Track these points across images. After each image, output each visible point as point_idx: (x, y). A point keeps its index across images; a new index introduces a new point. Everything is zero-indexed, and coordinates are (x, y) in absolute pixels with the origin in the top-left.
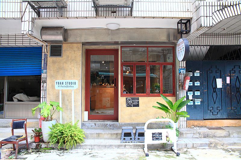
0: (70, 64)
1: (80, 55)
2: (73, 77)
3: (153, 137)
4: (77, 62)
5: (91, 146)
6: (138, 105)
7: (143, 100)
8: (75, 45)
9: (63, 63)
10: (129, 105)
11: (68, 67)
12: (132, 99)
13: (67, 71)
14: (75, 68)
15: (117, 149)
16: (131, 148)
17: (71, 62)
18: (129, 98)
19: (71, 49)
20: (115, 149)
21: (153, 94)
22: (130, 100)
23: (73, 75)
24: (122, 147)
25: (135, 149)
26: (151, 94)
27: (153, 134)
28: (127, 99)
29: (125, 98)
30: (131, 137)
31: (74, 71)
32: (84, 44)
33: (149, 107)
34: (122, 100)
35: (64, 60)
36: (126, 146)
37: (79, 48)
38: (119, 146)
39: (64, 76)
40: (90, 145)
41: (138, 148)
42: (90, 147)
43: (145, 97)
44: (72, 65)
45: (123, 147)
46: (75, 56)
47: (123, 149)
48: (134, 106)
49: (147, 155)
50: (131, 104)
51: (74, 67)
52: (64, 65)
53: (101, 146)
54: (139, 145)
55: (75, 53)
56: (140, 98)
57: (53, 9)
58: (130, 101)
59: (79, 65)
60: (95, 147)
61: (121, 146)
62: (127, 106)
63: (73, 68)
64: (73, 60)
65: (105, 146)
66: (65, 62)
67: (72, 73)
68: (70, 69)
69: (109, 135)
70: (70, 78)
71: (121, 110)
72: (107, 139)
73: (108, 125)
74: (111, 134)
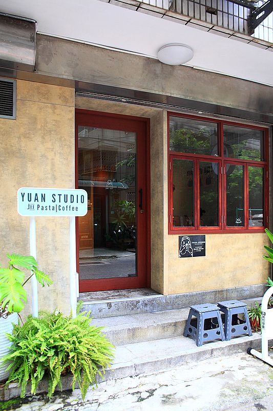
0: (42, 143)
1: (70, 119)
2: (51, 182)
4: (61, 137)
5: (135, 367)
6: (203, 253)
7: (213, 241)
9: (19, 138)
10: (184, 254)
11: (35, 149)
12: (193, 239)
13: (32, 161)
14: (58, 156)
15: (196, 364)
16: (223, 354)
17: (43, 138)
18: (186, 236)
19: (44, 100)
20: (191, 365)
21: (232, 228)
22: (186, 241)
23: (49, 176)
24: (205, 357)
25: (232, 354)
26: (228, 228)
28: (180, 238)
29: (176, 237)
30: (217, 329)
31: (53, 165)
33: (224, 256)
34: (170, 243)
35: (22, 130)
36: (215, 353)
37: (66, 100)
38: (199, 356)
39: (23, 175)
40: (132, 366)
41: (236, 352)
42: (133, 371)
43: (217, 235)
44: (49, 145)
45: (208, 356)
46: (56, 121)
47: (208, 361)
48: (197, 254)
50: (190, 250)
51: (53, 153)
52: (23, 144)
53: (159, 363)
54: (238, 345)
55: (57, 111)
56: (207, 236)
58: (187, 244)
60: (146, 369)
61: (204, 352)
62: (182, 256)
63: (50, 155)
64: (50, 131)
65: (169, 362)
66: (27, 136)
67: (49, 167)
68: (42, 156)
69: (159, 330)
70: (41, 182)
71: (169, 266)
72: (154, 339)
73: (140, 303)
74: (164, 327)
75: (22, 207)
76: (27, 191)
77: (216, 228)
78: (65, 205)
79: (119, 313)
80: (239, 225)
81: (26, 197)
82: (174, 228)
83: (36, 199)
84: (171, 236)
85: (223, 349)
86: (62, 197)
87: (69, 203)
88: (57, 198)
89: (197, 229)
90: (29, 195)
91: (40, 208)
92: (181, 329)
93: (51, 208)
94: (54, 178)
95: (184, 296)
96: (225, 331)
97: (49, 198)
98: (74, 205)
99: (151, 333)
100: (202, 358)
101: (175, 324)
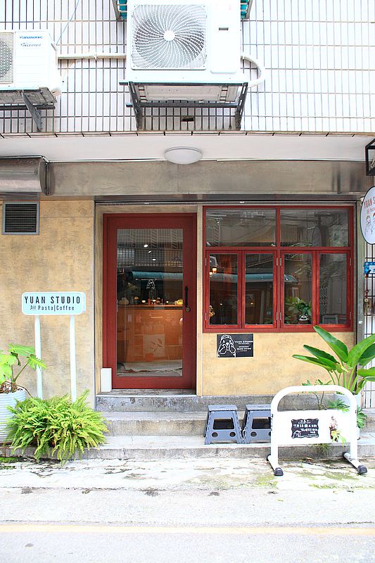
0: (62, 252)
1: (88, 229)
3: (294, 429)
4: (80, 246)
5: (125, 451)
6: (250, 353)
7: (263, 341)
8: (75, 204)
9: (42, 250)
10: (224, 353)
11: (56, 258)
12: (235, 338)
13: (53, 268)
14: (76, 262)
15: (195, 459)
16: (233, 456)
17: (63, 248)
18: (227, 335)
19: (65, 215)
21: (293, 326)
22: (227, 340)
23: (68, 280)
24: (207, 455)
25: (245, 458)
26: (285, 326)
27: (294, 422)
28: (219, 337)
29: (213, 336)
30: (232, 431)
31: (72, 270)
32: (99, 201)
33: (280, 358)
34: (206, 342)
36: (221, 453)
37: (85, 212)
38: (199, 453)
39: (45, 281)
40: (120, 450)
41: (250, 457)
42: (122, 455)
43: (270, 334)
44: (68, 253)
45: (211, 454)
46: (75, 232)
47: (212, 459)
48: (240, 354)
49: (278, 473)
50: (232, 350)
51: (72, 261)
52: (45, 255)
53: (151, 452)
54: (255, 449)
55: (76, 223)
56: (256, 336)
57: (15, 113)
58: (227, 344)
59: (88, 253)
60: (136, 455)
61: (207, 450)
62: (221, 356)
63: (70, 262)
64: (70, 241)
65: (163, 452)
66: (48, 248)
67: (68, 273)
68: (62, 264)
69: (172, 427)
71: (204, 366)
72: (166, 435)
73: (168, 401)
74: (178, 424)
78: (62, 305)
79: (143, 408)
80: (304, 322)
81: (29, 299)
82: (209, 325)
83: (37, 301)
84: (207, 334)
85: (232, 450)
86: (60, 299)
87: (66, 304)
88: (55, 299)
89: (242, 327)
90: (32, 299)
92: (200, 429)
94: (73, 282)
95: (223, 398)
97: (48, 300)
98: (71, 305)
99: (163, 428)
100: (203, 456)
101: (193, 423)
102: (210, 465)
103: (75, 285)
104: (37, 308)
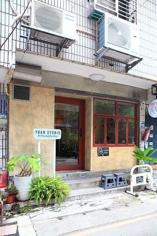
0: (41, 111)
1: (53, 101)
2: (44, 126)
4: (49, 109)
5: (79, 196)
6: (108, 155)
7: (112, 150)
8: (47, 90)
9: (32, 109)
10: (100, 155)
11: (38, 113)
13: (37, 118)
14: (47, 116)
15: (104, 196)
16: (115, 192)
17: (41, 109)
18: (100, 148)
19: (42, 94)
20: (102, 196)
21: (120, 144)
22: (101, 150)
23: (44, 124)
26: (118, 144)
28: (98, 149)
29: (96, 148)
30: (113, 183)
31: (45, 119)
32: (57, 89)
33: (117, 156)
34: (94, 151)
35: (33, 106)
36: (112, 192)
37: (51, 94)
39: (33, 123)
41: (120, 192)
42: (78, 198)
43: (114, 147)
44: (44, 112)
45: (108, 193)
46: (47, 102)
47: (109, 195)
48: (105, 155)
49: (137, 196)
50: (102, 153)
51: (45, 115)
52: (33, 111)
53: (89, 195)
55: (48, 98)
56: (109, 148)
58: (101, 151)
59: (52, 112)
60: (83, 197)
61: (107, 192)
63: (44, 115)
64: (44, 106)
65: (93, 194)
66: (35, 108)
67: (44, 120)
68: (41, 116)
69: (89, 184)
70: (40, 126)
71: (93, 160)
72: (86, 188)
73: (80, 175)
74: (90, 183)
75: (36, 136)
76: (38, 130)
77: (114, 144)
78: (52, 135)
79: (71, 178)
80: (123, 143)
81: (37, 132)
82: (95, 144)
83: (41, 133)
84: (94, 148)
85: (115, 190)
86: (51, 132)
87: (54, 134)
88: (49, 132)
89: (106, 145)
90: (39, 132)
91: (43, 136)
92: (98, 184)
93: (47, 136)
94: (46, 124)
95: (99, 172)
96: (116, 184)
97: (46, 133)
98: (56, 135)
99: (85, 185)
100: (106, 194)
101: (95, 182)
102: (113, 197)
103: (46, 126)
104: (41, 136)
